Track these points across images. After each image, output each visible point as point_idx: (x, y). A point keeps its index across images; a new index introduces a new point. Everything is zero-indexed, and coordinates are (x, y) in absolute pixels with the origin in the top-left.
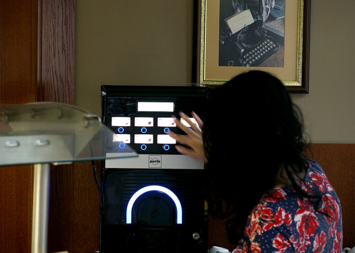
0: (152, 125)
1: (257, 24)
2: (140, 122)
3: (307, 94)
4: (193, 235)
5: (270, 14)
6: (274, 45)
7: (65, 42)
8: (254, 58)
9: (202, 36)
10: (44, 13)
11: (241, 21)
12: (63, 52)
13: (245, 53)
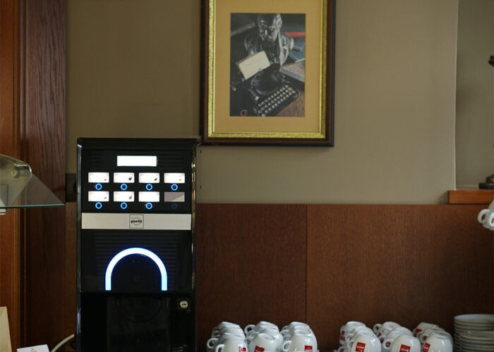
0: (133, 181)
1: (274, 68)
2: (121, 178)
3: (332, 148)
4: (181, 304)
5: (288, 56)
6: (294, 92)
7: (54, 91)
8: (270, 107)
9: (210, 83)
10: (27, 59)
11: (255, 64)
12: (51, 103)
13: (260, 101)
